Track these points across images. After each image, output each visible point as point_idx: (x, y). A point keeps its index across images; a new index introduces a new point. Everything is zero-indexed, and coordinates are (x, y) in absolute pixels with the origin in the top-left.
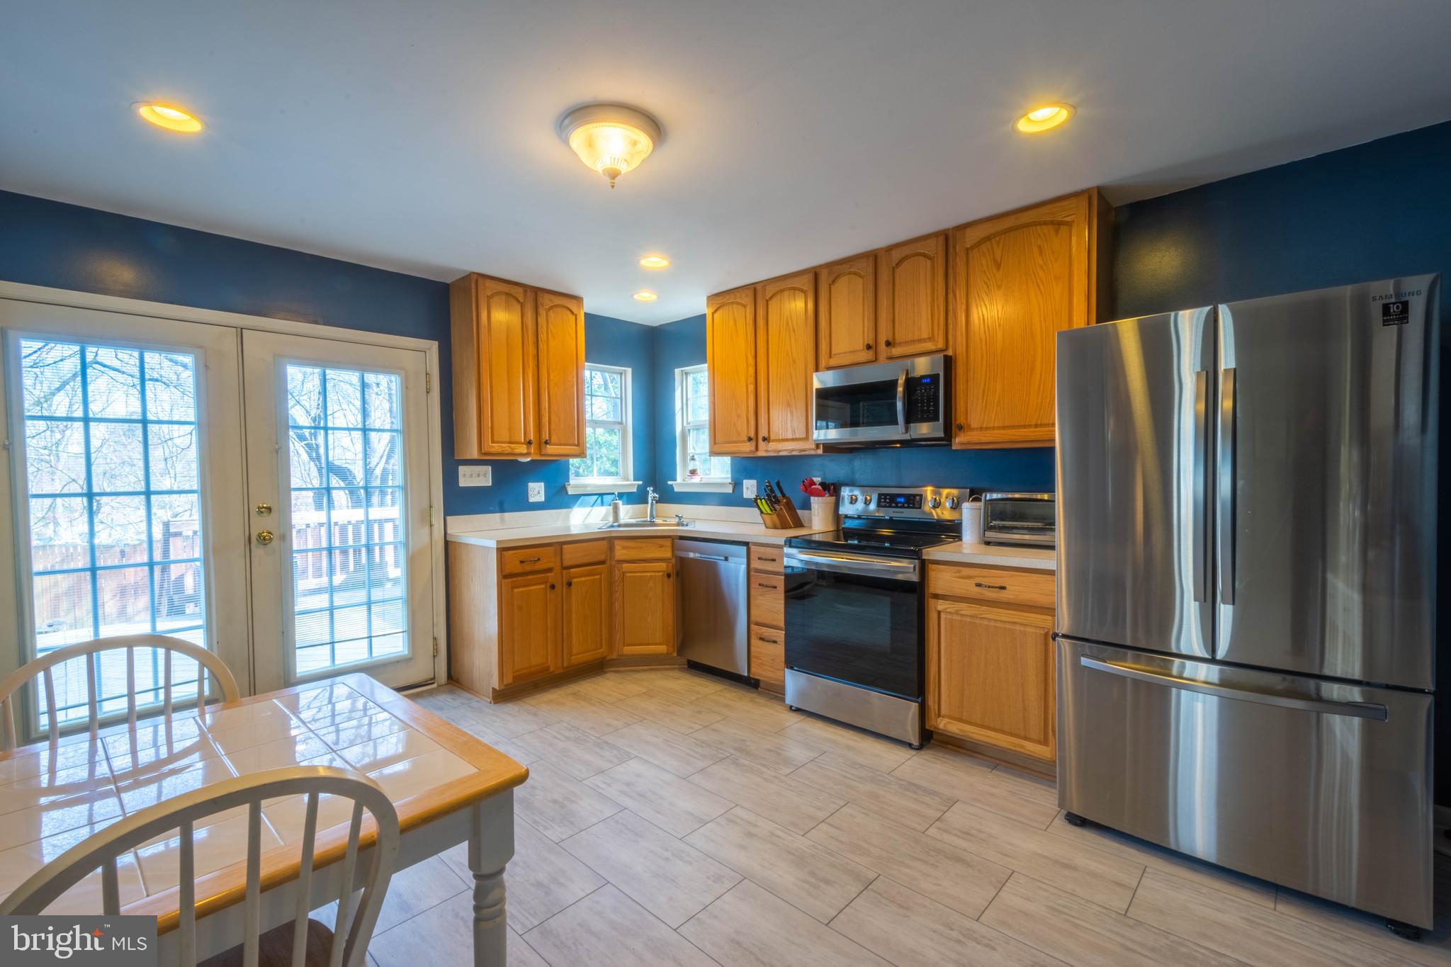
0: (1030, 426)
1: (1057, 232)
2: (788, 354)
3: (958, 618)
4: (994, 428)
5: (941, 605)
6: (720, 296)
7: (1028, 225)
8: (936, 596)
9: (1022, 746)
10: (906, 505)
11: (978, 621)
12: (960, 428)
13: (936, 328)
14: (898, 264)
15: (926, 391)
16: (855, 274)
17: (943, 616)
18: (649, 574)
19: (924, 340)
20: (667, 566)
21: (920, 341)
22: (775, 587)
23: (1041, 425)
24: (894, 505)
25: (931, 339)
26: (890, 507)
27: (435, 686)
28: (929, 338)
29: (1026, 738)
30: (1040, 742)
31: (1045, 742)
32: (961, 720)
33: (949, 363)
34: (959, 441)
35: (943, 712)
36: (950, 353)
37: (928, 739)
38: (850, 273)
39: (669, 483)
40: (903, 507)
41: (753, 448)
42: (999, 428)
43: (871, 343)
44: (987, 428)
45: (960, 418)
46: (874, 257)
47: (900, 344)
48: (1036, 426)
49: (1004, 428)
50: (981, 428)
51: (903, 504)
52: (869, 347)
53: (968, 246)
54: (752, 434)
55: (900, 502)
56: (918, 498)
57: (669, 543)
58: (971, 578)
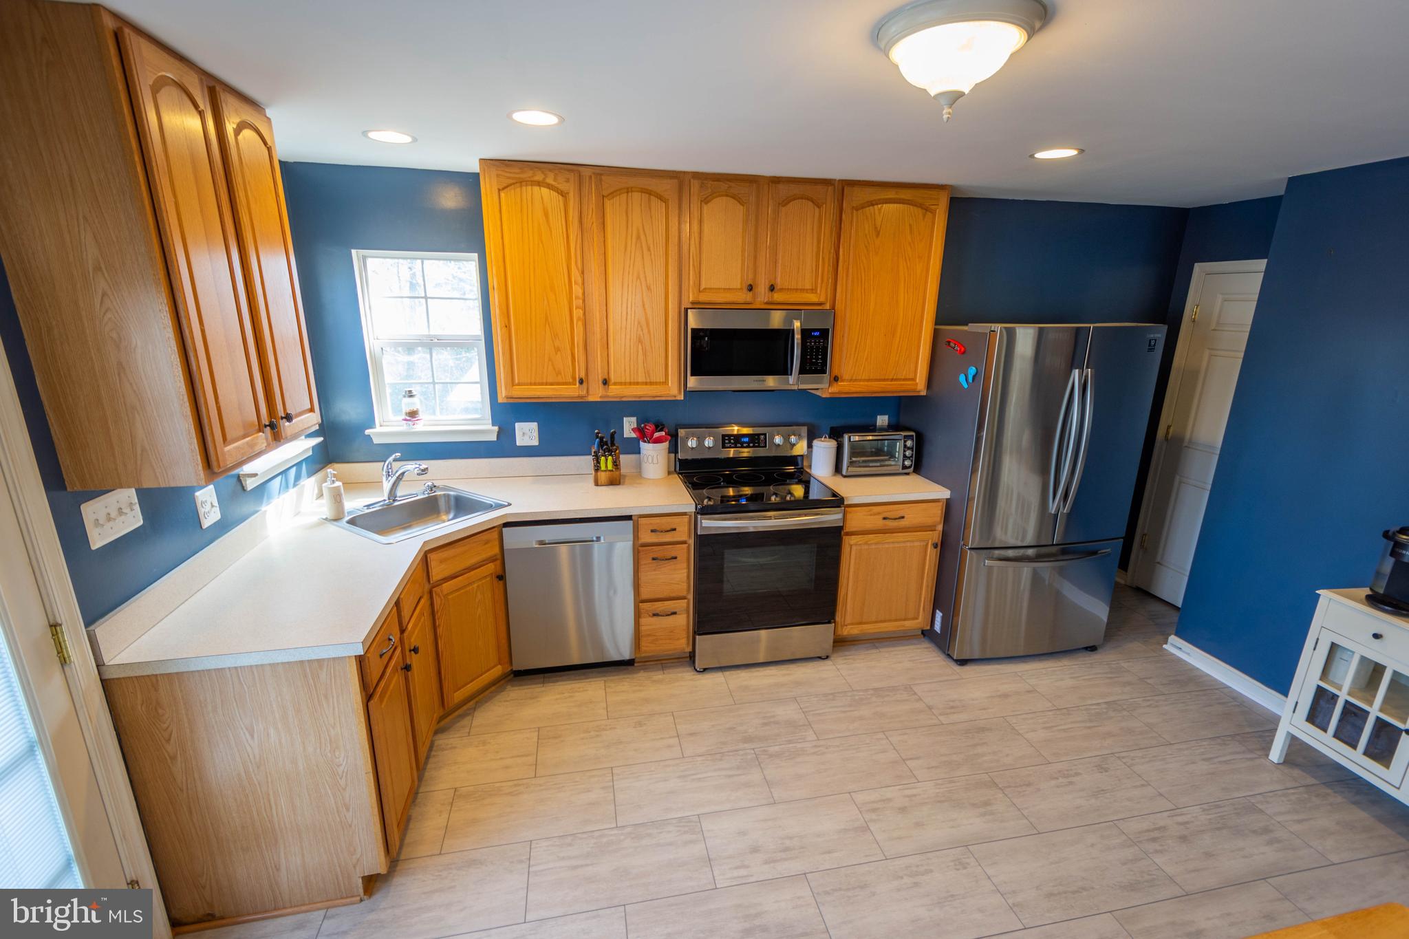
0: (887, 380)
1: (924, 216)
2: (638, 277)
3: (866, 547)
4: (860, 380)
5: (853, 540)
6: (507, 166)
8: (850, 535)
9: (903, 626)
10: (751, 445)
11: (879, 547)
12: (836, 379)
13: (821, 280)
14: (786, 202)
15: (815, 344)
16: (731, 197)
17: (854, 548)
18: (475, 585)
19: (806, 291)
20: (496, 565)
21: (802, 290)
22: (676, 558)
23: (896, 380)
24: (739, 445)
25: (813, 290)
26: (736, 447)
28: (812, 289)
32: (861, 623)
35: (847, 623)
38: (728, 195)
39: (367, 432)
40: (748, 446)
41: (584, 392)
42: (865, 380)
43: (749, 283)
44: (856, 380)
45: (835, 370)
46: (756, 183)
47: (781, 290)
48: (892, 380)
49: (869, 380)
50: (851, 380)
51: (748, 443)
52: (750, 288)
53: (855, 205)
54: (583, 375)
55: (746, 443)
56: (762, 437)
57: (495, 535)
58: (879, 514)
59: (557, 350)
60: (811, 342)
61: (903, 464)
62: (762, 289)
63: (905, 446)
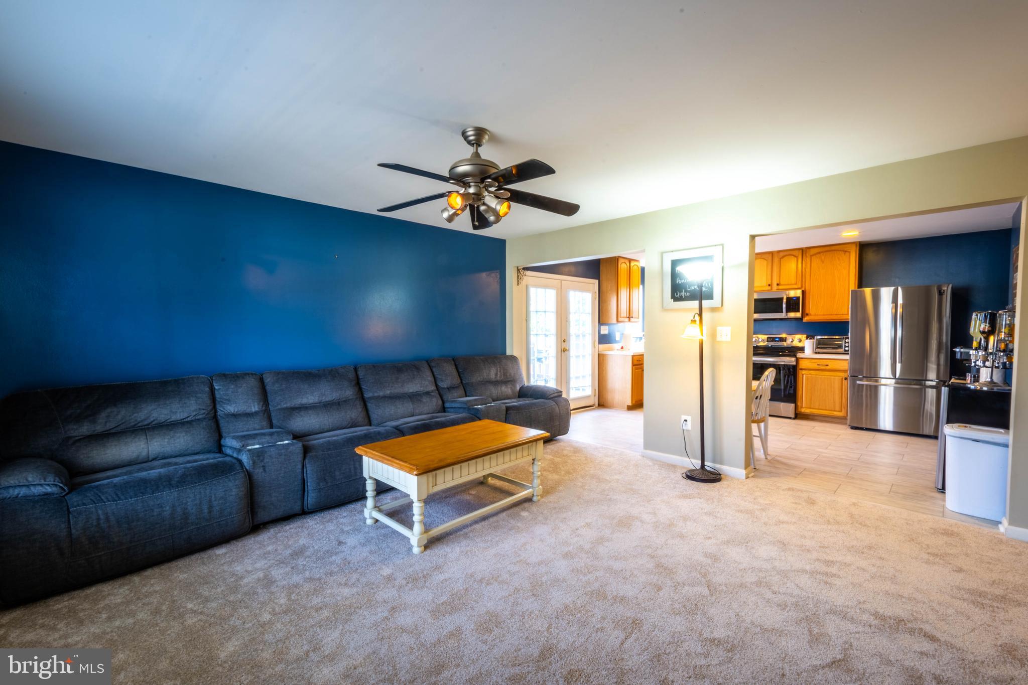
0: (834, 315)
1: (845, 254)
4: (820, 315)
5: (804, 372)
7: (834, 251)
8: (801, 369)
9: (833, 414)
10: (780, 341)
11: (817, 376)
12: (807, 315)
13: (798, 280)
14: (783, 257)
16: (763, 258)
17: (804, 376)
19: (793, 284)
21: (791, 284)
23: (838, 315)
25: (796, 284)
26: (773, 342)
27: (594, 407)
29: (834, 411)
30: (839, 411)
31: (841, 411)
32: (811, 408)
33: (803, 293)
34: (805, 319)
35: (803, 406)
36: (803, 289)
37: (798, 416)
38: (761, 258)
40: (778, 342)
42: (822, 315)
43: (770, 283)
44: (818, 315)
45: (807, 311)
46: (772, 253)
47: (782, 285)
48: (836, 315)
49: (824, 315)
50: (815, 315)
52: (769, 285)
53: (812, 254)
55: (777, 340)
56: (784, 339)
58: (816, 362)
60: (791, 302)
61: (845, 349)
63: (845, 342)
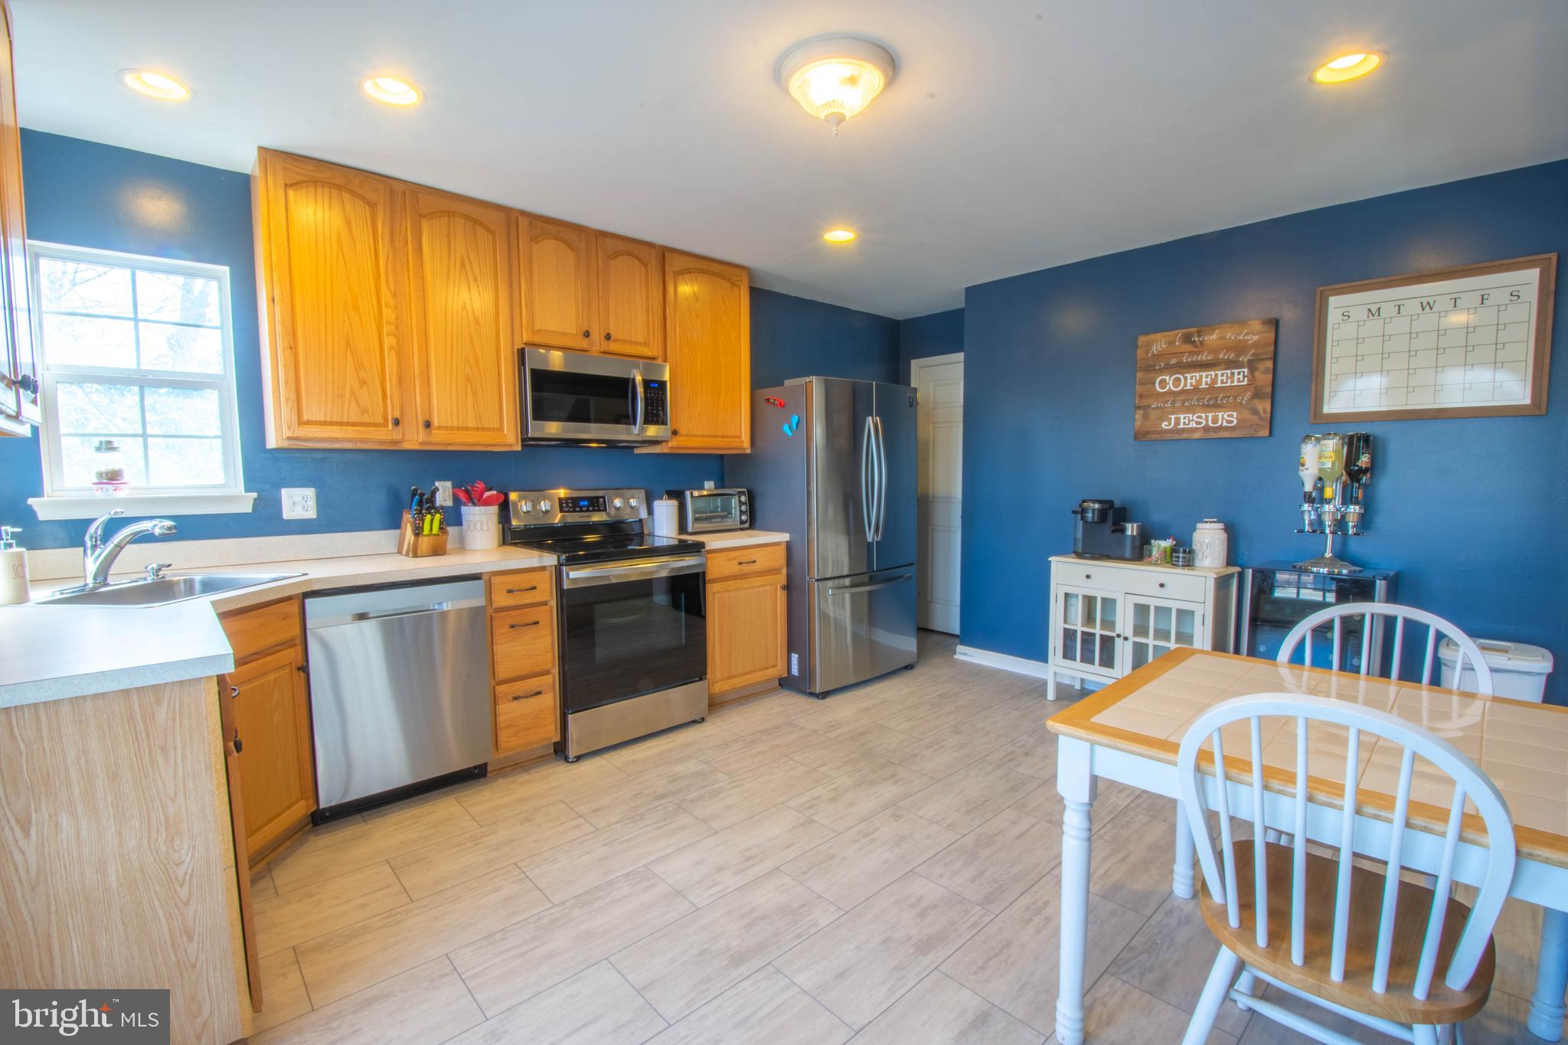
0: (717, 437)
2: (464, 309)
3: (727, 594)
4: (696, 436)
5: (715, 588)
7: (715, 274)
8: (714, 581)
10: (591, 509)
12: (674, 433)
13: (651, 336)
14: (614, 256)
15: (655, 395)
16: (563, 241)
17: (717, 596)
19: (640, 344)
20: (297, 652)
21: (636, 344)
22: (537, 623)
23: (725, 437)
24: (578, 509)
26: (575, 511)
28: (645, 343)
32: (729, 678)
35: (717, 678)
38: (558, 238)
40: (588, 511)
41: (397, 437)
43: (585, 330)
44: (692, 436)
45: (674, 425)
47: (616, 340)
48: (722, 437)
49: (701, 436)
50: (688, 436)
51: (588, 507)
52: (586, 334)
53: (675, 270)
54: (397, 415)
55: (584, 506)
56: (601, 500)
57: (294, 607)
58: (735, 559)
59: (363, 383)
60: (651, 393)
61: (741, 519)
62: (597, 336)
63: (740, 501)
